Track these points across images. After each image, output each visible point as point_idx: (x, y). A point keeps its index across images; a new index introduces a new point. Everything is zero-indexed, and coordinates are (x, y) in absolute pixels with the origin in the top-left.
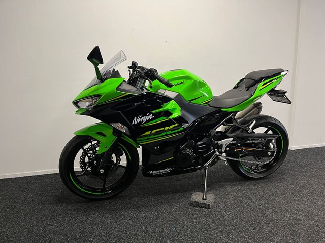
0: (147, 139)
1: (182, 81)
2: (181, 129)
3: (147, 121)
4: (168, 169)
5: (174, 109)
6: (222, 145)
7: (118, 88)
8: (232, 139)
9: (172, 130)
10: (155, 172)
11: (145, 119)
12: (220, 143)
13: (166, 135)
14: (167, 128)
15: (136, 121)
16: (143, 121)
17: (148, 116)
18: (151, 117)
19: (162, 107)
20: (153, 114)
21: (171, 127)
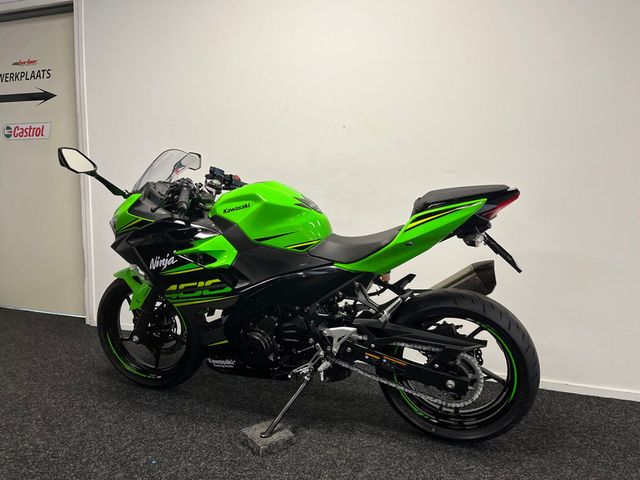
0: (178, 298)
1: (247, 203)
2: (228, 289)
3: (170, 267)
4: (229, 362)
5: (221, 252)
6: (331, 338)
7: (131, 210)
8: (355, 329)
9: (211, 288)
10: (214, 361)
11: (165, 263)
12: (327, 332)
13: (202, 296)
14: (201, 284)
15: (154, 264)
16: (162, 266)
17: (169, 258)
18: (172, 261)
19: (192, 246)
20: (176, 257)
21: (209, 283)
